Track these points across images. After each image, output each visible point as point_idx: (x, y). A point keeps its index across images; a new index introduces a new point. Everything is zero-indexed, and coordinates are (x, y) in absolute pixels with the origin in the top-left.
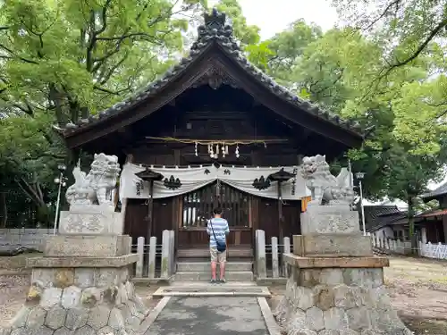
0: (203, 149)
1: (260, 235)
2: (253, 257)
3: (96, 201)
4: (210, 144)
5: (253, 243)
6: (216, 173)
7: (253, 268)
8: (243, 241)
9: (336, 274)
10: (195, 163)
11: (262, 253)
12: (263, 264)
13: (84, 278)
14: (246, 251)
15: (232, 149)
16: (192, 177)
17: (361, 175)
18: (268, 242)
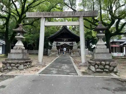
0: (63, 40)
1: (70, 50)
2: (69, 52)
3: (55, 46)
4: (64, 39)
5: (69, 51)
6: (65, 43)
7: (69, 54)
8: (68, 51)
9: (75, 52)
10: (62, 41)
11: (70, 52)
12: (70, 53)
13: (55, 52)
14: (68, 52)
15: (67, 40)
16: (62, 43)
17: (86, 42)
18: (71, 50)
